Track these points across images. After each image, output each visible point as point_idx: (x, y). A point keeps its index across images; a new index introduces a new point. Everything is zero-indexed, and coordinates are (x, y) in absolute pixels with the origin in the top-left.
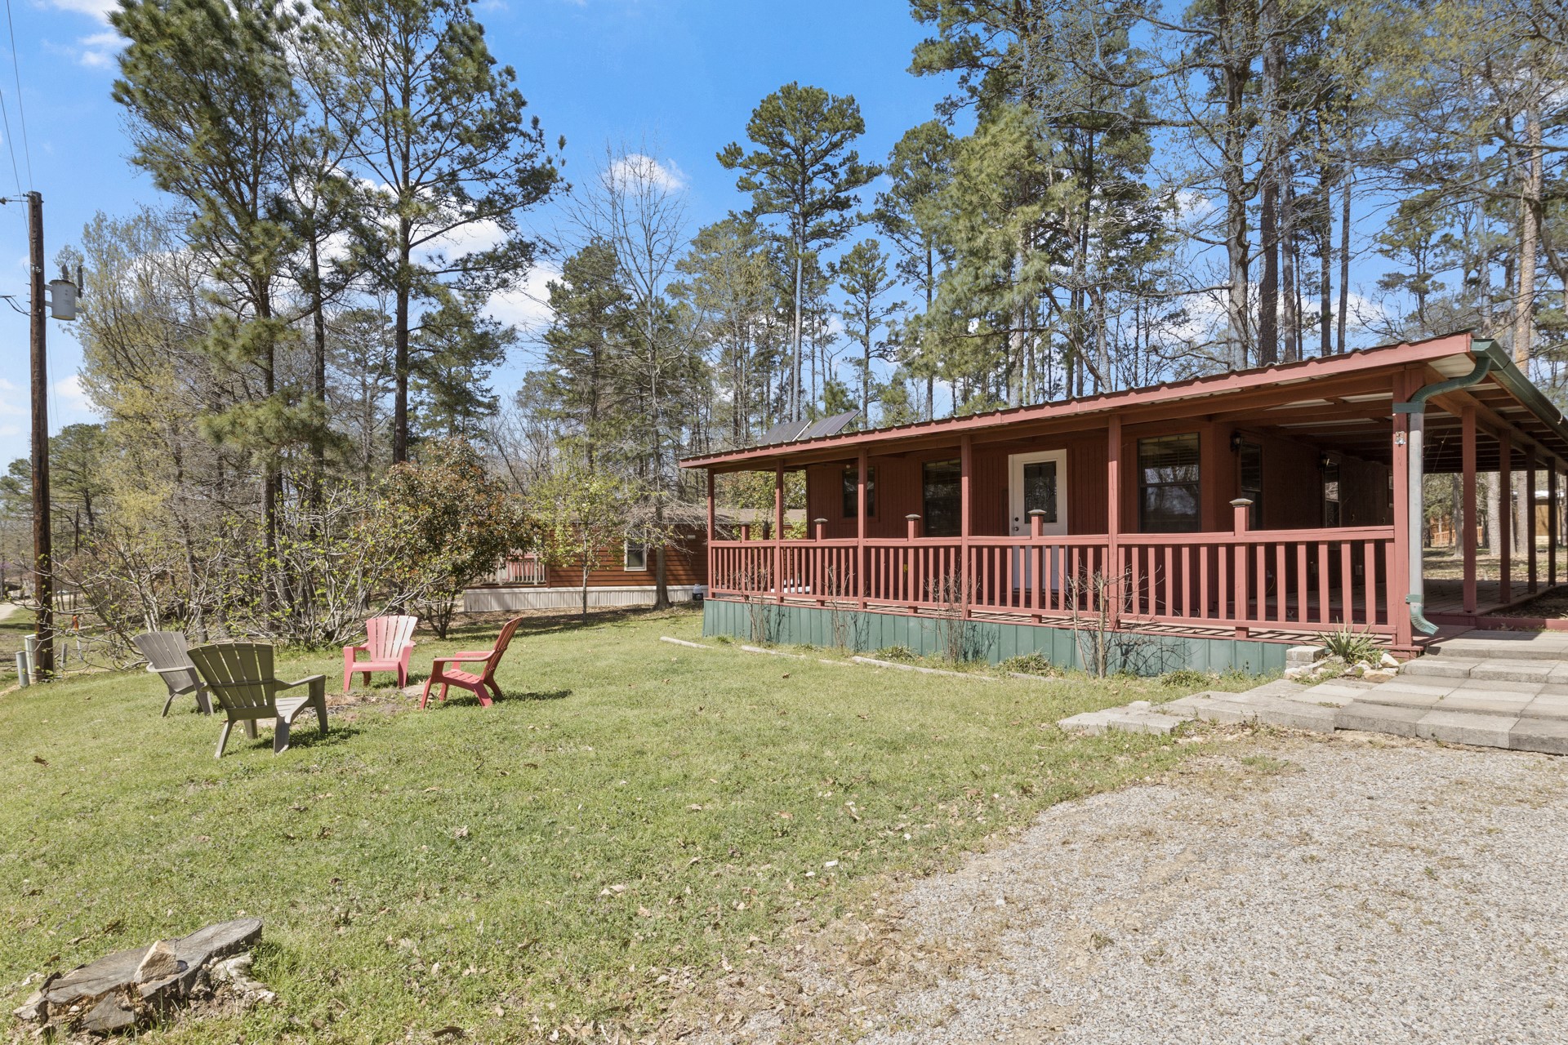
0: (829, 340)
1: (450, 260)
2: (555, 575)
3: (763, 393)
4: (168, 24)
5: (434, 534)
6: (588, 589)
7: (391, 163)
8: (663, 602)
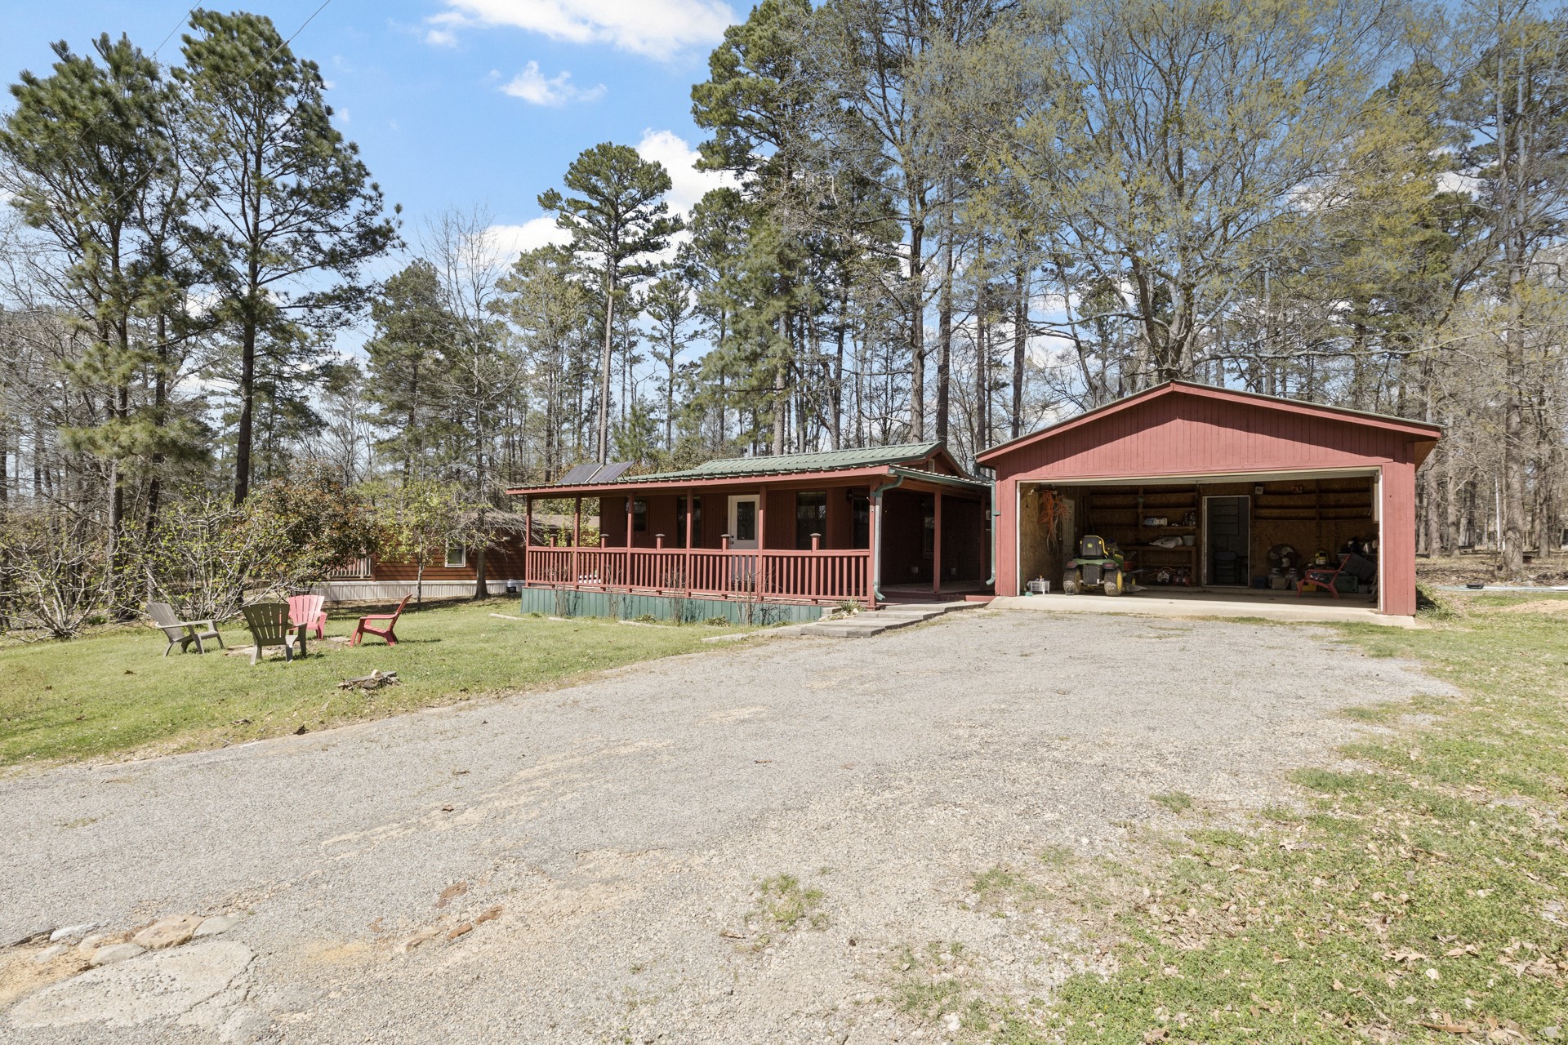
0: (635, 360)
1: (294, 297)
2: (380, 573)
3: (575, 405)
4: (75, 108)
5: (298, 536)
6: (423, 582)
7: (244, 214)
8: (482, 594)
